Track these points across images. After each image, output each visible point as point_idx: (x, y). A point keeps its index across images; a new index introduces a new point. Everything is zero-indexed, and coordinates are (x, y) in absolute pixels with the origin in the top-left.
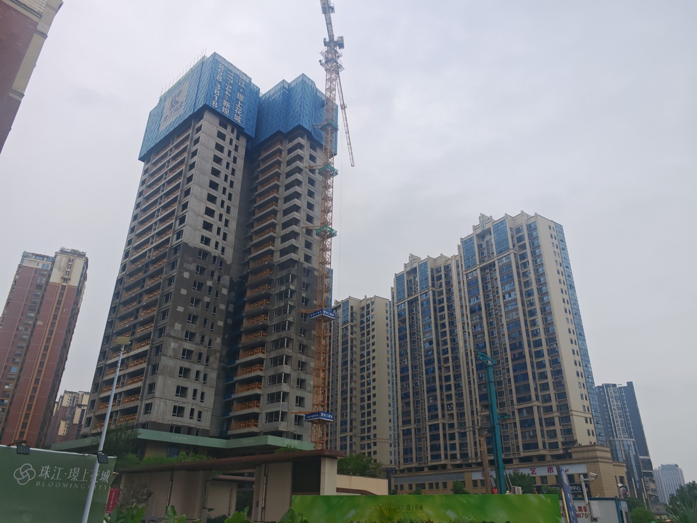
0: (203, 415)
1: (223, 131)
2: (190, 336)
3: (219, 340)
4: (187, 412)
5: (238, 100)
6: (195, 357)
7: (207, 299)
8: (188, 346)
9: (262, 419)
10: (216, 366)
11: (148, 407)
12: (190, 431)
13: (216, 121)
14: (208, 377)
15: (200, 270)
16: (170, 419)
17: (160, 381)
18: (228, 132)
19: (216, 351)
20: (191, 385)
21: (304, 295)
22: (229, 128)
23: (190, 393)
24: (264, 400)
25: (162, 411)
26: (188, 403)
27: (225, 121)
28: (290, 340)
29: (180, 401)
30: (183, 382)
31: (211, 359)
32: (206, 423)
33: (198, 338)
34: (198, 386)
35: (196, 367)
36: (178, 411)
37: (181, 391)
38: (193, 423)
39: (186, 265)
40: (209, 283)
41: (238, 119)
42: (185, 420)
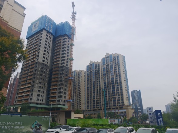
0: (43, 100)
1: (48, 34)
2: (40, 83)
3: (46, 84)
4: (40, 100)
5: (51, 27)
6: (41, 88)
7: (44, 74)
8: (40, 85)
9: (56, 101)
10: (46, 89)
11: (31, 99)
12: (40, 104)
13: (46, 32)
14: (44, 92)
15: (42, 68)
16: (36, 101)
17: (34, 93)
18: (49, 35)
19: (46, 86)
20: (40, 94)
21: (66, 74)
22: (49, 34)
23: (40, 96)
24: (57, 97)
25: (34, 100)
26: (40, 98)
27: (48, 32)
28: (63, 84)
29: (38, 98)
30: (39, 93)
31: (45, 88)
32: (44, 102)
33: (42, 83)
34: (42, 94)
35: (42, 90)
36: (38, 100)
37: (38, 95)
38: (41, 102)
39: (39, 67)
40: (44, 71)
41: (51, 31)
42: (39, 102)
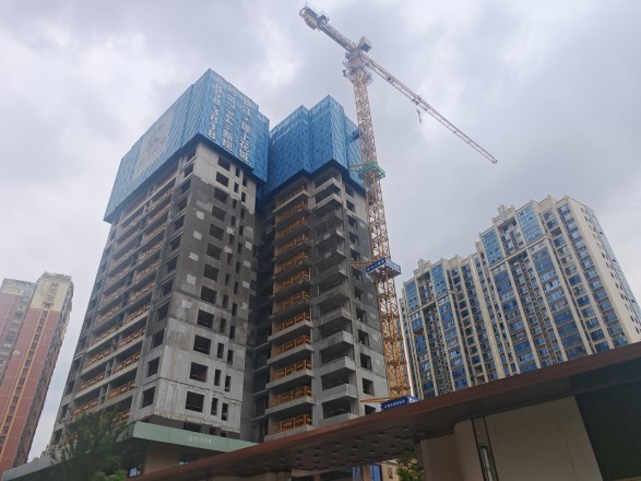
2: (208, 296)
3: (245, 306)
4: (207, 405)
5: (243, 131)
6: (216, 325)
8: (206, 307)
9: (318, 412)
10: (243, 340)
11: (149, 397)
12: (212, 431)
14: (234, 355)
15: (218, 213)
16: (182, 413)
17: (167, 354)
19: (242, 321)
20: (212, 363)
23: (211, 375)
25: (171, 397)
26: (208, 389)
29: (197, 387)
30: (201, 359)
31: (238, 331)
32: (234, 422)
33: (219, 300)
34: (221, 365)
35: (217, 339)
36: (194, 402)
37: (198, 372)
38: (216, 421)
39: (199, 203)
40: (230, 231)
42: (205, 417)
